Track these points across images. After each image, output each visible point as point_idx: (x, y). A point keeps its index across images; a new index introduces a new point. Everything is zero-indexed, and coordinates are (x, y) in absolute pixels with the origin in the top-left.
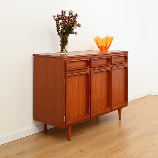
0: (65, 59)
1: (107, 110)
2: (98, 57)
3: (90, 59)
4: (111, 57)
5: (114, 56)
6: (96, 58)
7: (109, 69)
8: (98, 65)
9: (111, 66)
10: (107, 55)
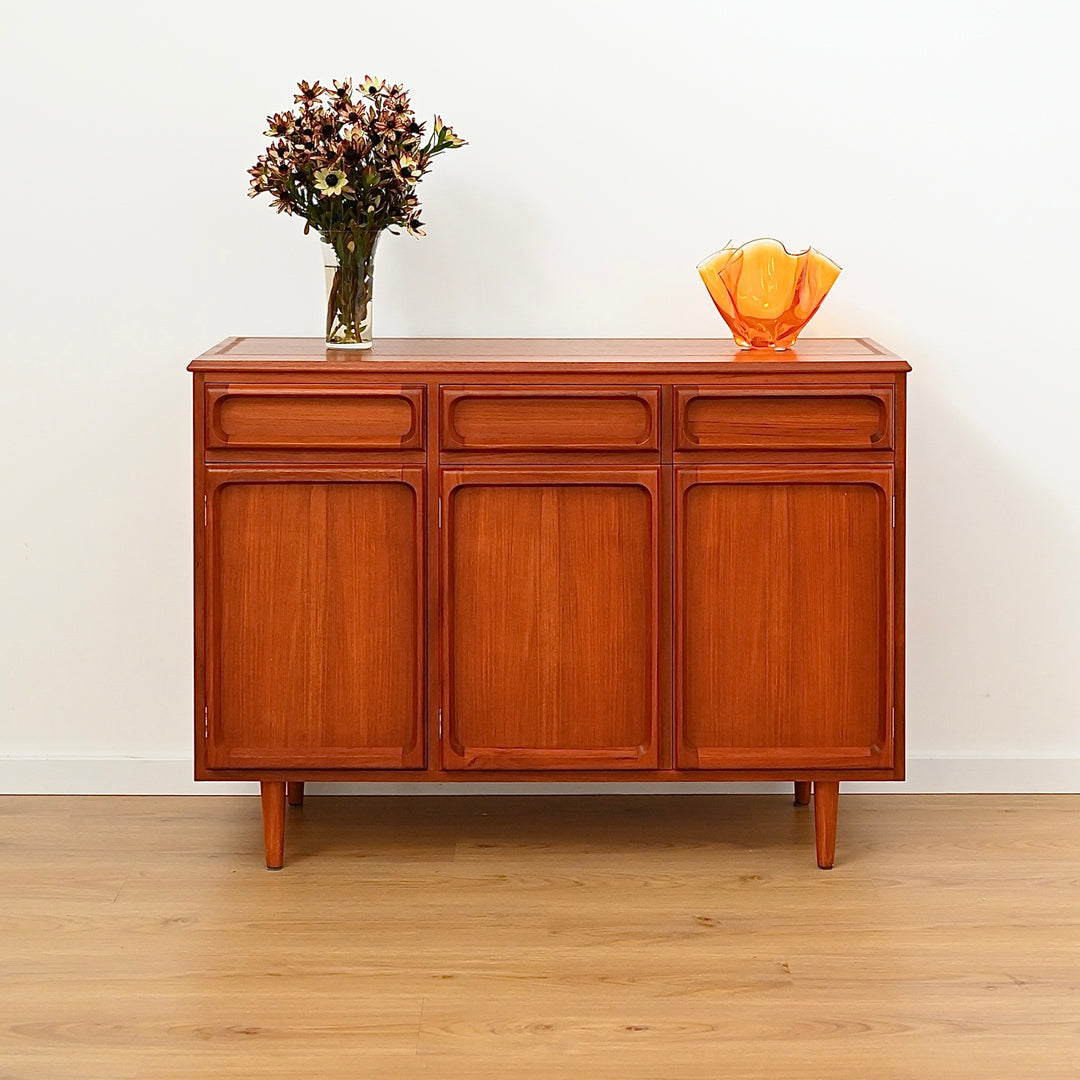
0: (208, 377)
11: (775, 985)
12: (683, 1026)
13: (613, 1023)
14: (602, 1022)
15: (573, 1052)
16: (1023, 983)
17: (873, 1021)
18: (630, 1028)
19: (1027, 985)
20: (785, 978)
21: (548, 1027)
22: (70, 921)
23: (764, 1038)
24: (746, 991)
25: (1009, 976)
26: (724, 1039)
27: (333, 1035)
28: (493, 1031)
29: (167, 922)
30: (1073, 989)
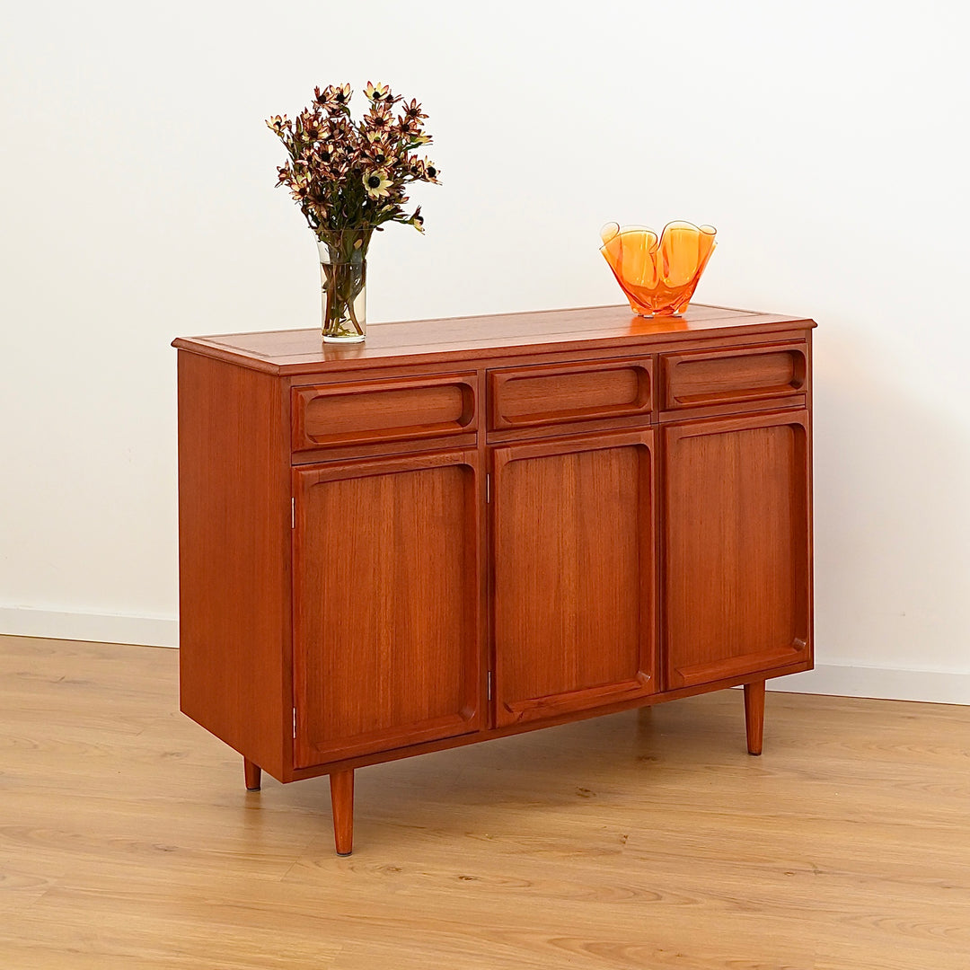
0: (294, 381)
1: (635, 685)
2: (555, 365)
3: (490, 379)
4: (661, 361)
5: (685, 358)
6: (537, 367)
7: (648, 438)
8: (558, 413)
9: (664, 418)
10: (627, 352)
11: (605, 852)
12: (506, 880)
13: (450, 871)
14: (441, 870)
15: (405, 892)
16: (821, 872)
17: (666, 892)
18: (461, 878)
19: (823, 875)
20: (619, 847)
21: (397, 870)
22: (96, 748)
23: (566, 898)
24: (578, 856)
25: (811, 864)
26: (535, 895)
27: (228, 858)
28: (352, 869)
29: (165, 754)
30: (861, 882)
